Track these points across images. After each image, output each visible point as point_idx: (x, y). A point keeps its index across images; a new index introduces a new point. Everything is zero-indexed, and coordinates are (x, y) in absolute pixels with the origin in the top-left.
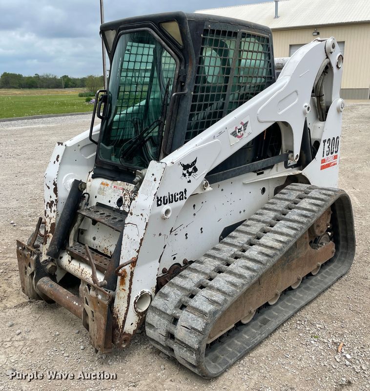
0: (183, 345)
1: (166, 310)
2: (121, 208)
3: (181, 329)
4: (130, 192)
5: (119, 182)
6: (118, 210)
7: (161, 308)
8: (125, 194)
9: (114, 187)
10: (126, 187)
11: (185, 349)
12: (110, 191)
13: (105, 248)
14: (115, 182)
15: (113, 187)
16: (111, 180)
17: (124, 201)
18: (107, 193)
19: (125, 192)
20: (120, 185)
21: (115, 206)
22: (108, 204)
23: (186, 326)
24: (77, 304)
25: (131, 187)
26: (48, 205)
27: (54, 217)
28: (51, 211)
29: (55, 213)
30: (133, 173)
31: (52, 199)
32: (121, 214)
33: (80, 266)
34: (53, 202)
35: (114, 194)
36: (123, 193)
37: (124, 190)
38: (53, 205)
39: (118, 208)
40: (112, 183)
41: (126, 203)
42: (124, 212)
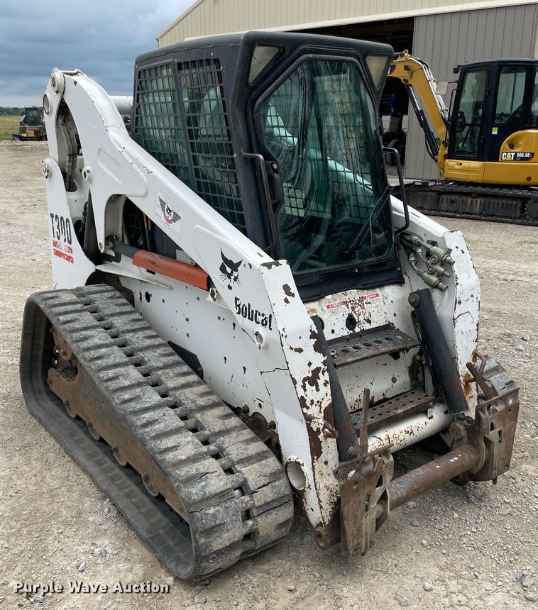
2: (357, 330)
4: (357, 302)
5: (329, 297)
6: (354, 335)
8: (353, 308)
9: (328, 307)
10: (346, 298)
12: (326, 315)
14: (323, 300)
15: (325, 308)
16: (314, 301)
17: (356, 318)
19: (350, 306)
20: (335, 300)
21: (346, 332)
22: (334, 336)
24: (456, 458)
25: (353, 294)
26: (307, 383)
27: (327, 394)
28: (318, 390)
29: (329, 385)
30: (355, 272)
31: (313, 367)
32: (361, 336)
33: (379, 438)
34: (318, 369)
35: (335, 316)
36: (348, 308)
37: (345, 303)
38: (320, 374)
39: (351, 332)
40: (319, 304)
41: (361, 318)
42: (364, 332)
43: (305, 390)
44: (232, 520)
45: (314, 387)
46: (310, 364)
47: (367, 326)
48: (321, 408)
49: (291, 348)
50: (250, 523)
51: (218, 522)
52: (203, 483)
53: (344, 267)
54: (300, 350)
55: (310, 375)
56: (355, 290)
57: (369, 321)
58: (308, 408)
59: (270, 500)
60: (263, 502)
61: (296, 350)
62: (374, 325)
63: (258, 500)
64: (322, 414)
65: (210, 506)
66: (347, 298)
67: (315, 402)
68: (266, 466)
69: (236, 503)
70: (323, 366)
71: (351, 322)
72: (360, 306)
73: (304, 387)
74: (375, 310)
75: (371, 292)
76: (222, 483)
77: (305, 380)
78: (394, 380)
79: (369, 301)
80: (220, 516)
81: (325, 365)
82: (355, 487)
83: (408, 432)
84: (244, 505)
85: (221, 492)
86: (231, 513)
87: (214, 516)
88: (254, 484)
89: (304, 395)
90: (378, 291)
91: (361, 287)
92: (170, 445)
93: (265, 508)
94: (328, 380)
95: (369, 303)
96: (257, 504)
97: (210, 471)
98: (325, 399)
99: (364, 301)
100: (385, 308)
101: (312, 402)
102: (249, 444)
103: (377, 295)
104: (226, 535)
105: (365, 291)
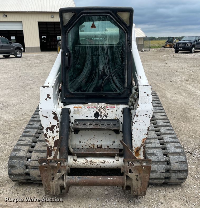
0: (176, 172)
1: (160, 160)
2: (99, 118)
3: (174, 164)
4: (103, 108)
5: (90, 104)
7: (156, 160)
9: (88, 107)
11: (178, 173)
12: (85, 110)
13: (92, 145)
14: (86, 104)
15: (86, 108)
16: (82, 104)
17: (100, 114)
18: (82, 112)
19: (98, 109)
20: (92, 105)
21: (93, 118)
22: (87, 118)
23: (176, 162)
24: (112, 179)
25: (103, 105)
26: (48, 129)
27: (57, 136)
28: (53, 133)
29: (59, 133)
30: (103, 96)
31: (52, 124)
32: (100, 121)
33: (87, 160)
34: (54, 126)
35: (89, 111)
36: (97, 109)
37: (97, 108)
38: (55, 128)
39: (96, 119)
40: (84, 106)
41: (102, 114)
42: (102, 120)
43: (47, 132)
44: (20, 167)
45: (51, 132)
46: (51, 123)
47: (105, 118)
48: (53, 139)
49: (43, 116)
50: (28, 170)
51: (15, 165)
52: (17, 152)
53: (97, 94)
54: (47, 117)
55: (50, 127)
56: (104, 104)
57: (106, 117)
58: (47, 138)
59: (36, 165)
60: (33, 165)
61: (45, 117)
62: (108, 118)
63: (31, 164)
64: (54, 142)
65: (15, 159)
66: (98, 105)
67: (51, 137)
68: (41, 154)
69: (24, 162)
70: (56, 125)
71: (97, 115)
72: (104, 110)
73: (47, 130)
74: (111, 113)
75: (111, 105)
76: (24, 154)
77: (47, 128)
78: (114, 142)
79: (109, 108)
80: (16, 163)
81: (58, 125)
82: (46, 169)
83: (102, 162)
84: (26, 164)
85: (21, 157)
86: (20, 164)
87: (15, 163)
88: (33, 158)
89: (47, 133)
90: (116, 106)
91: (107, 103)
92: (23, 139)
93: (34, 168)
94: (58, 131)
95: (109, 109)
96: (31, 165)
97: (23, 150)
98: (56, 137)
99: (106, 108)
100: (116, 113)
101: (50, 137)
102: (43, 147)
103: (114, 107)
104: (17, 170)
105: (109, 105)
